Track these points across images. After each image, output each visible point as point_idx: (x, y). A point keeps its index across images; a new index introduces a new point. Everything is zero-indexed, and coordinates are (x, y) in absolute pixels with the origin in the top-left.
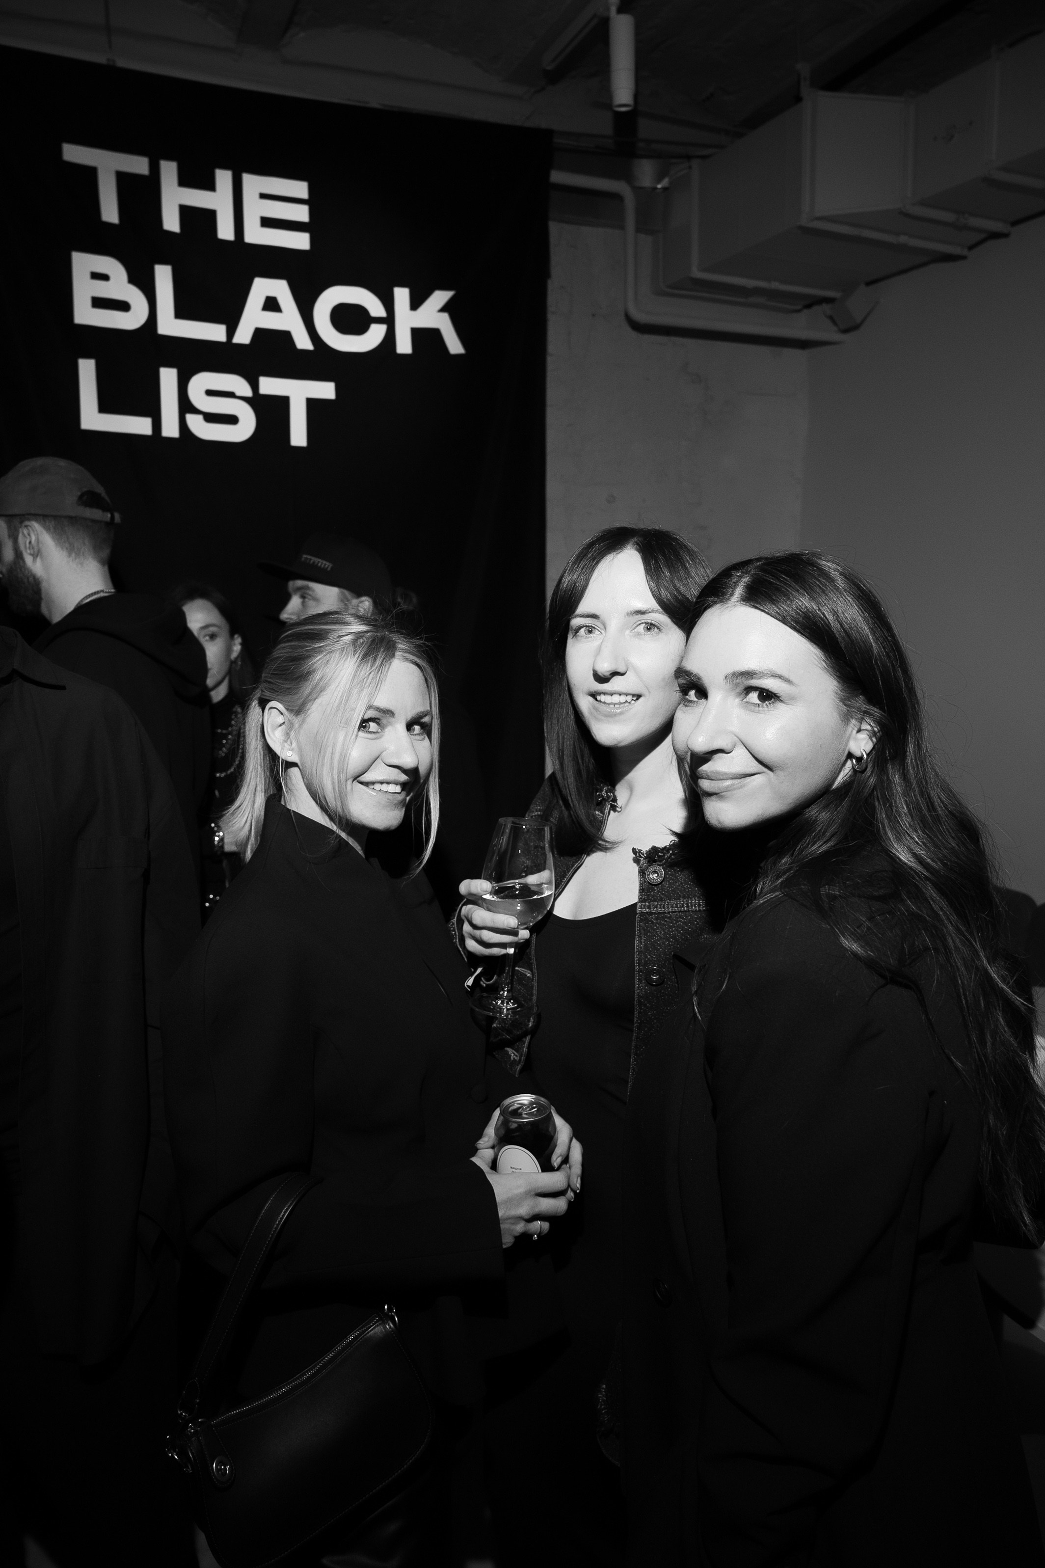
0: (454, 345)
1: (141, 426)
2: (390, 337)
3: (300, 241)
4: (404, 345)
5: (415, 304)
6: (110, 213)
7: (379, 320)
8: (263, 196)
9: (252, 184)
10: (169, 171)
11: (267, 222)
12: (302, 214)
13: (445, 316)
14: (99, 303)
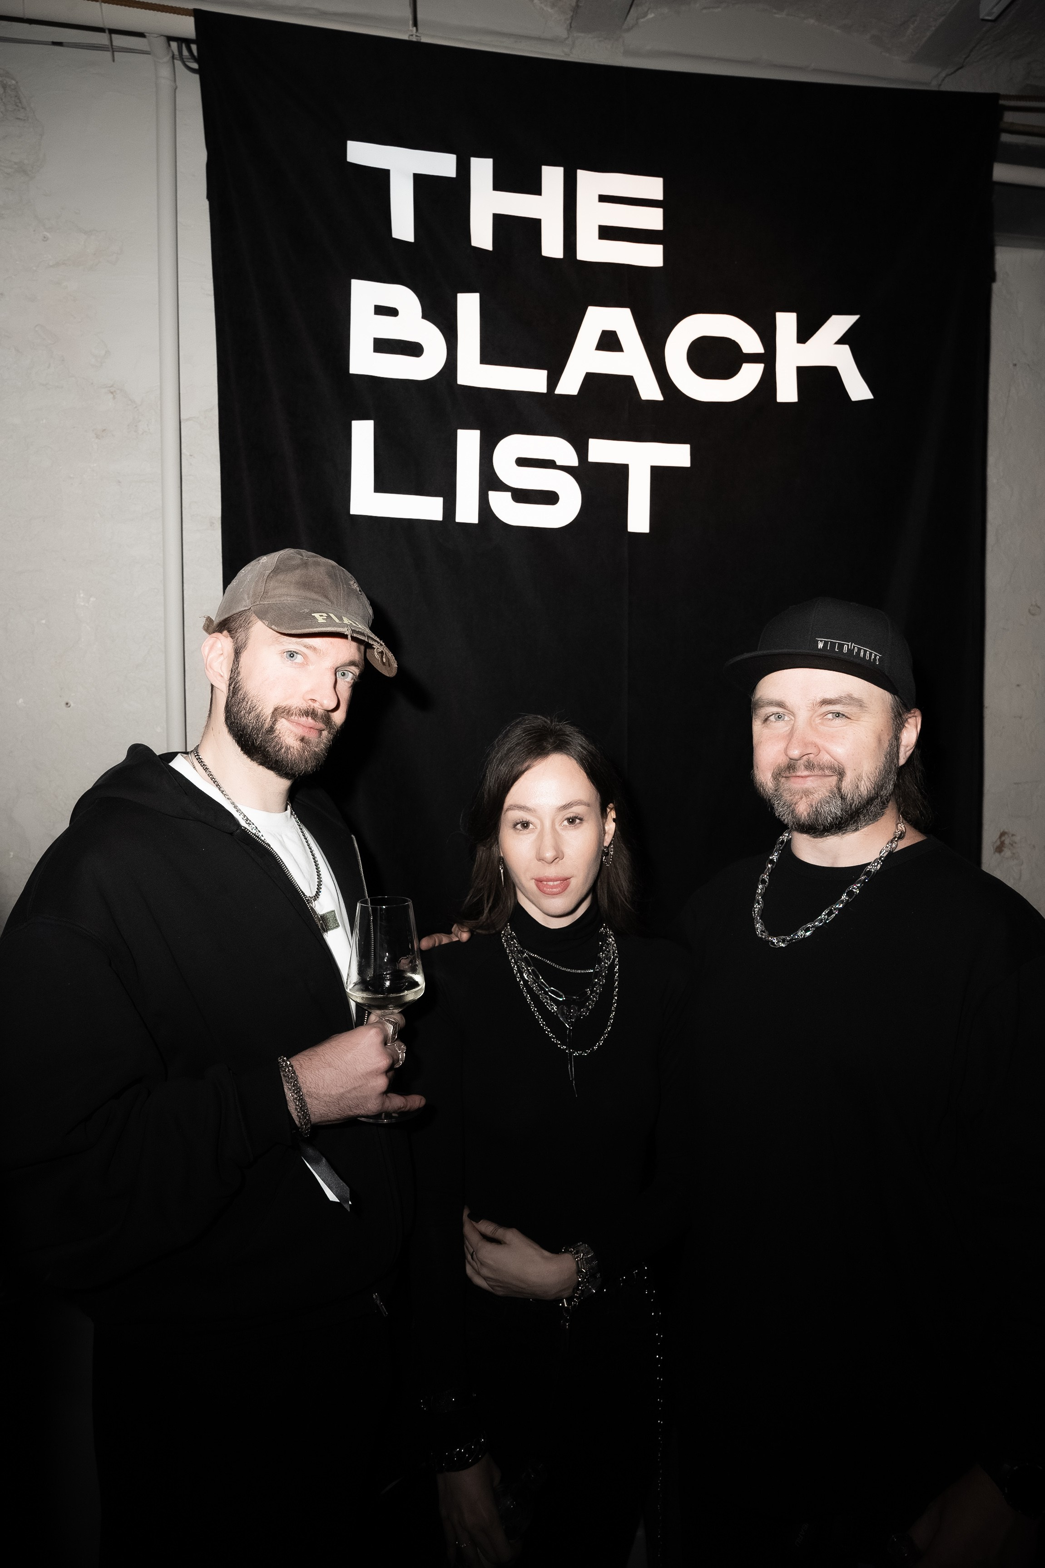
0: (857, 389)
1: (426, 508)
2: (768, 381)
3: (649, 256)
5: (804, 334)
6: (403, 227)
7: (753, 358)
8: (603, 199)
9: (590, 183)
11: (607, 233)
12: (653, 219)
13: (846, 350)
14: (383, 346)
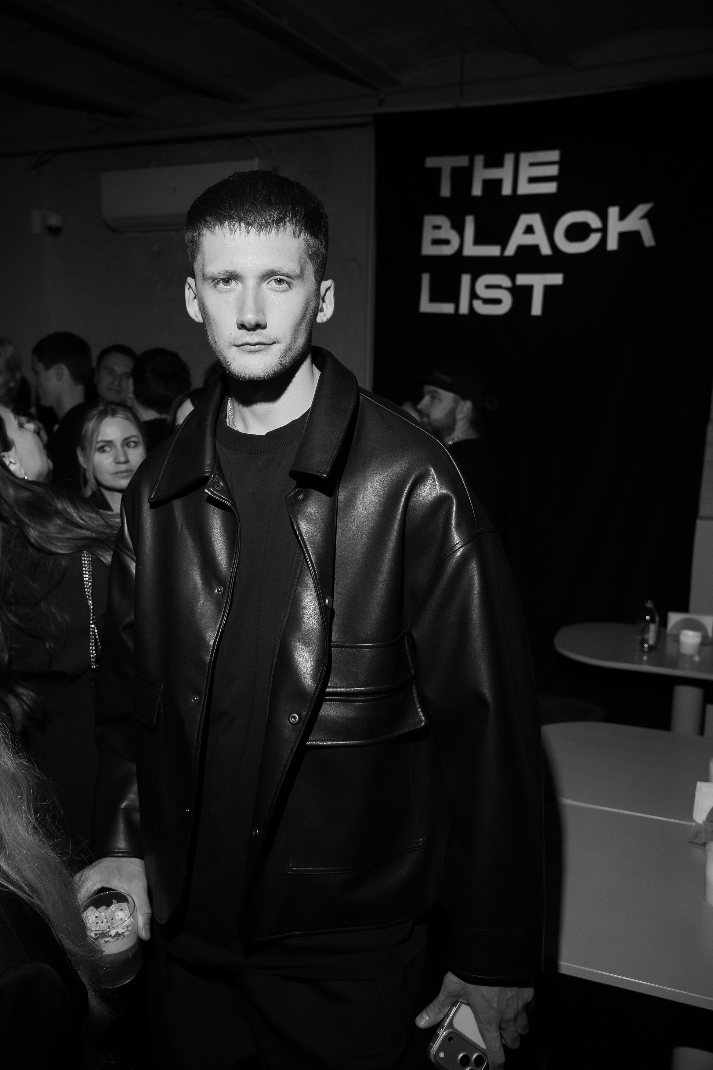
1: (448, 308)
2: (603, 241)
3: (551, 188)
5: (622, 216)
6: (445, 191)
7: (596, 230)
8: (532, 164)
9: (526, 158)
11: (533, 180)
13: (645, 222)
14: (436, 242)
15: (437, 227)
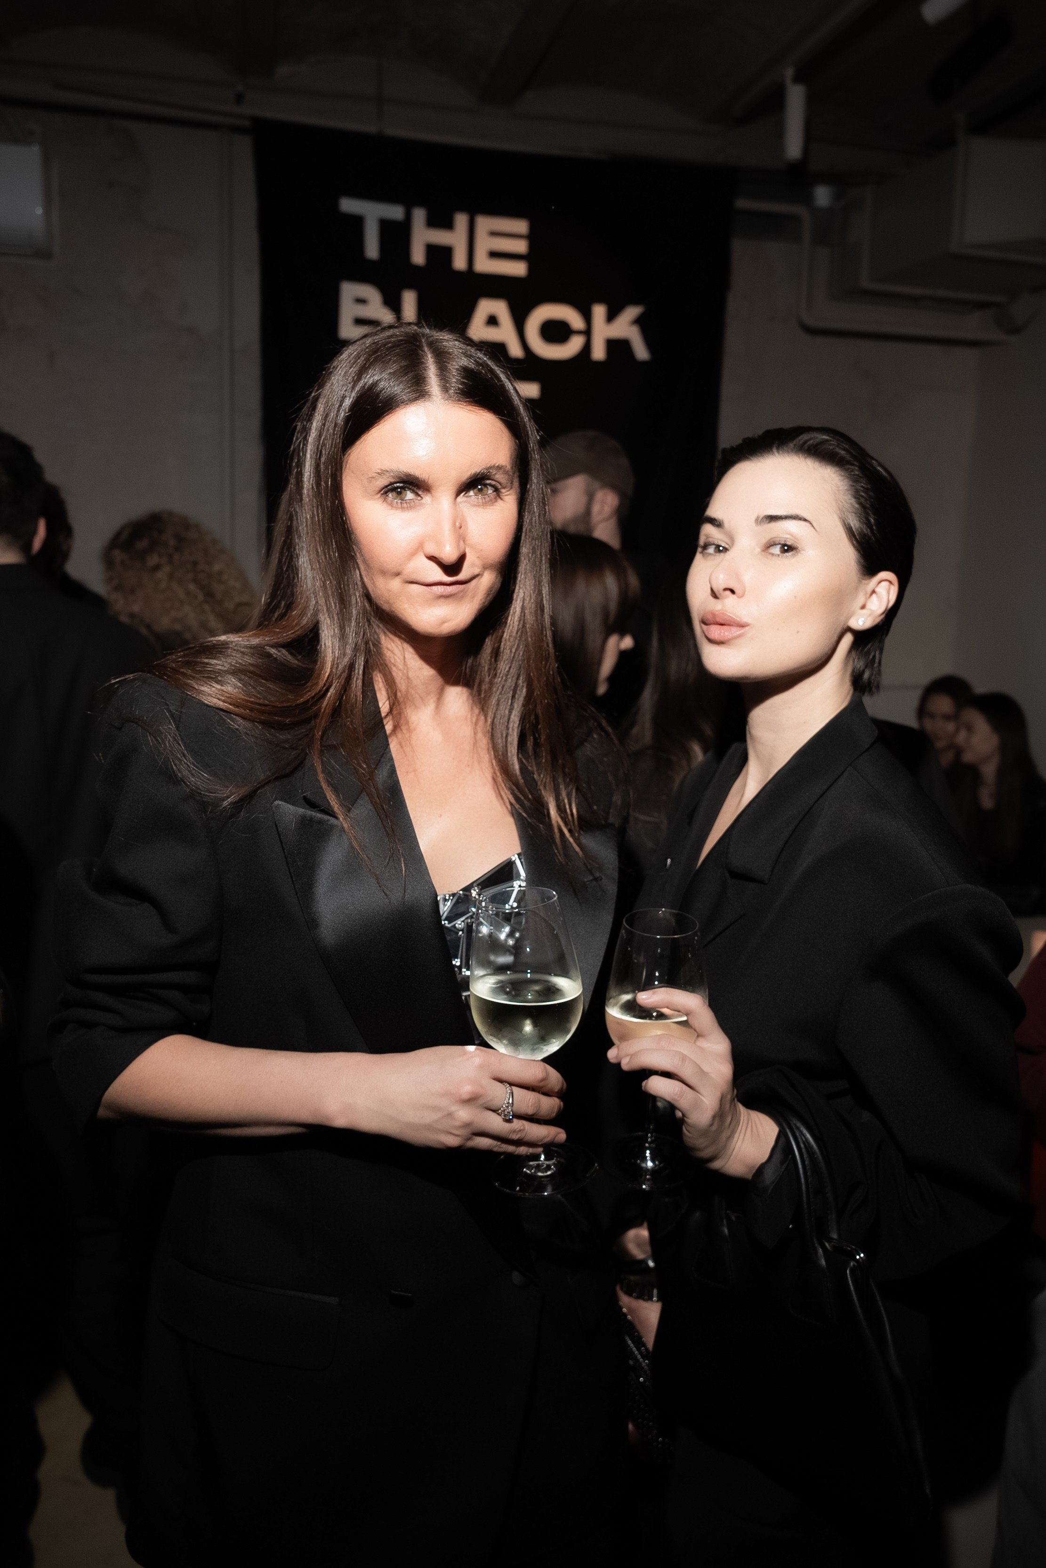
0: (641, 352)
2: (587, 348)
3: (518, 269)
4: (599, 353)
5: (611, 317)
6: (372, 250)
7: (579, 332)
8: (494, 234)
9: (484, 224)
10: (419, 215)
11: (495, 255)
12: (521, 246)
13: (636, 329)
14: (359, 322)
15: (361, 301)
